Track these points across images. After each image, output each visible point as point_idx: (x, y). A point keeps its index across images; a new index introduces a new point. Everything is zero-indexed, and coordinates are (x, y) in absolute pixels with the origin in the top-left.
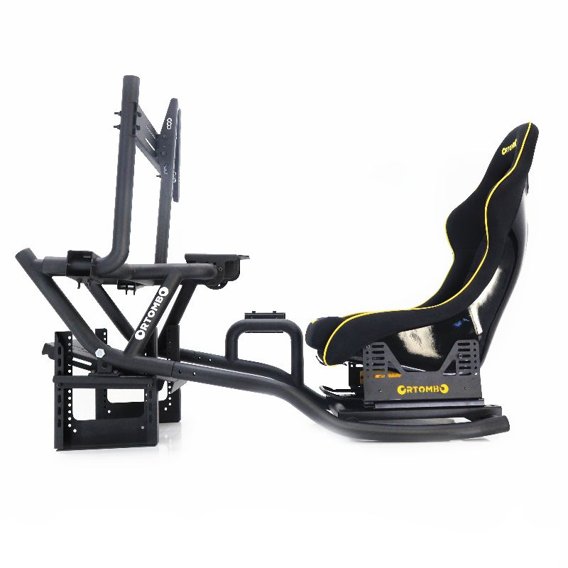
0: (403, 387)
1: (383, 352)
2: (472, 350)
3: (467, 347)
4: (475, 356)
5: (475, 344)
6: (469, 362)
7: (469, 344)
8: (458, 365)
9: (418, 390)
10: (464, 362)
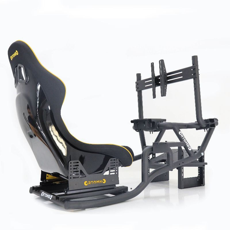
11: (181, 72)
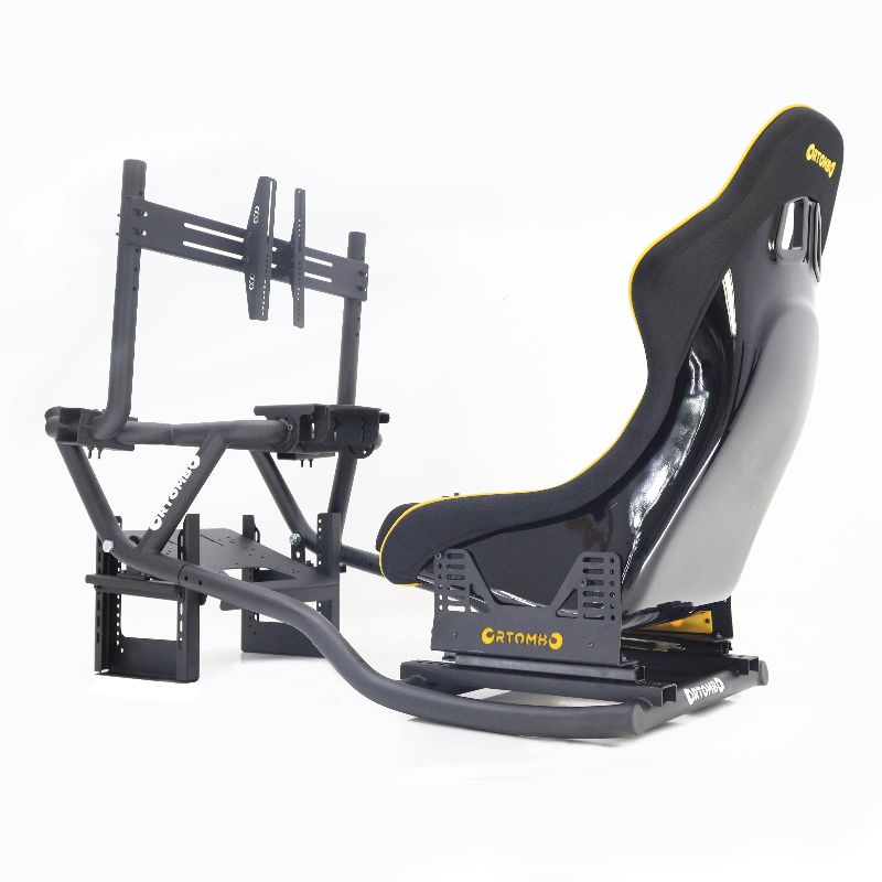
0: (490, 630)
1: (461, 567)
2: (607, 572)
3: (598, 566)
4: (612, 583)
5: (612, 561)
6: (601, 594)
7: (601, 560)
8: (582, 599)
9: (513, 637)
10: (593, 594)
11: (330, 265)
